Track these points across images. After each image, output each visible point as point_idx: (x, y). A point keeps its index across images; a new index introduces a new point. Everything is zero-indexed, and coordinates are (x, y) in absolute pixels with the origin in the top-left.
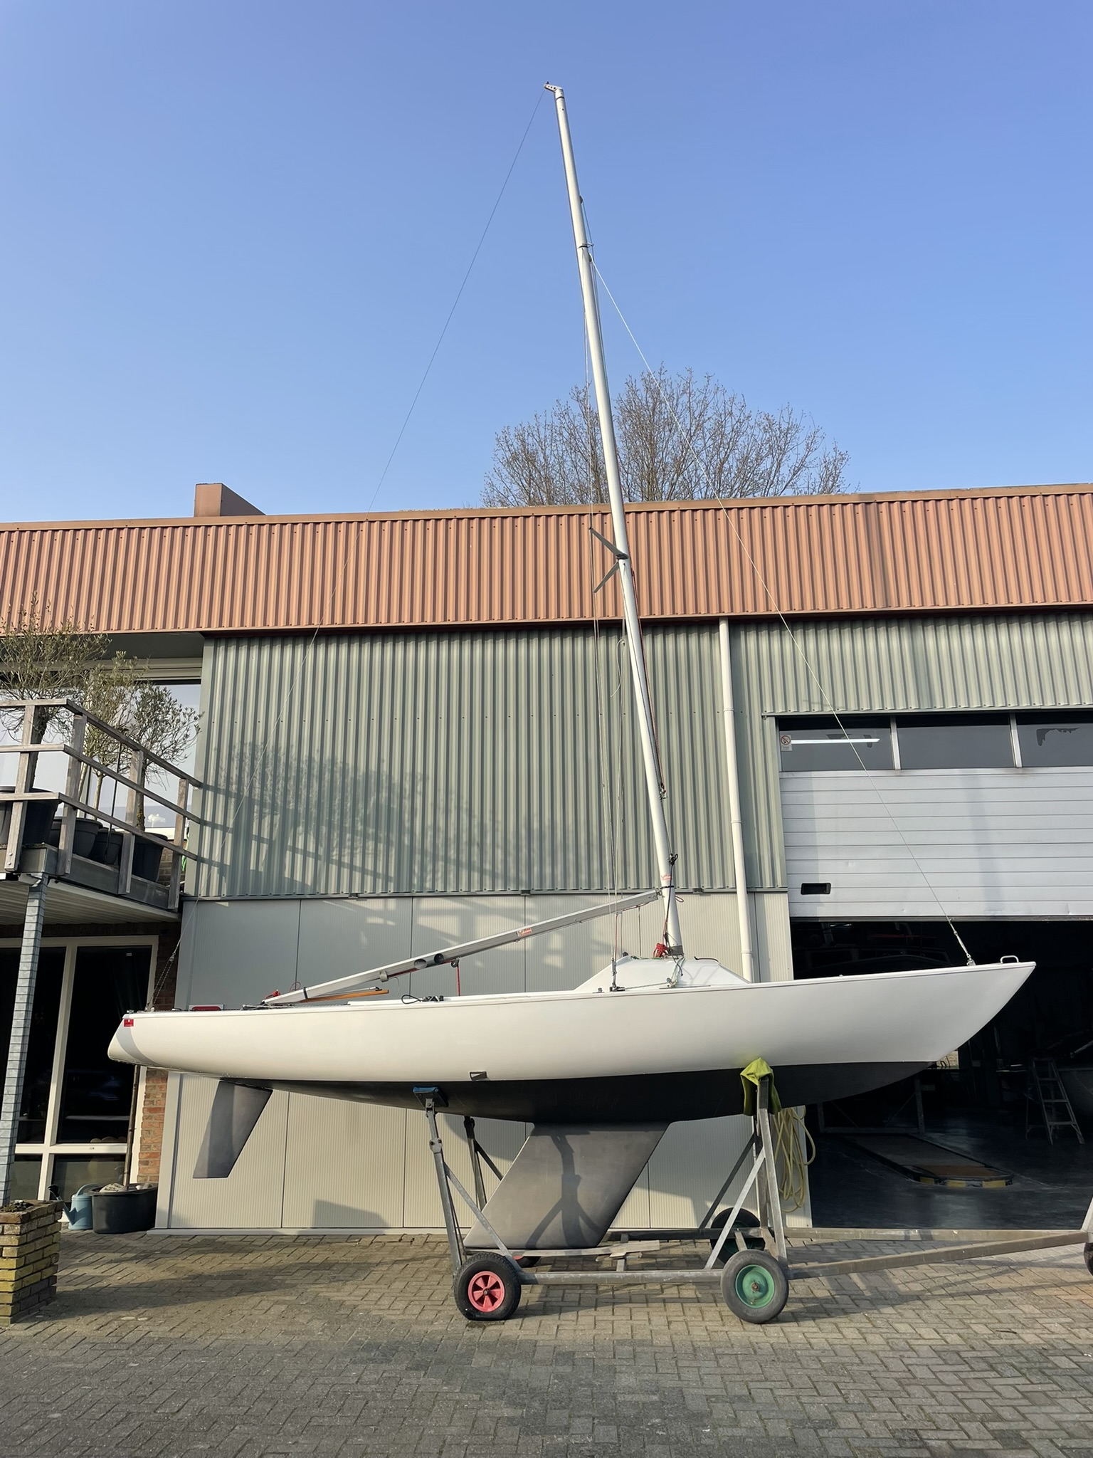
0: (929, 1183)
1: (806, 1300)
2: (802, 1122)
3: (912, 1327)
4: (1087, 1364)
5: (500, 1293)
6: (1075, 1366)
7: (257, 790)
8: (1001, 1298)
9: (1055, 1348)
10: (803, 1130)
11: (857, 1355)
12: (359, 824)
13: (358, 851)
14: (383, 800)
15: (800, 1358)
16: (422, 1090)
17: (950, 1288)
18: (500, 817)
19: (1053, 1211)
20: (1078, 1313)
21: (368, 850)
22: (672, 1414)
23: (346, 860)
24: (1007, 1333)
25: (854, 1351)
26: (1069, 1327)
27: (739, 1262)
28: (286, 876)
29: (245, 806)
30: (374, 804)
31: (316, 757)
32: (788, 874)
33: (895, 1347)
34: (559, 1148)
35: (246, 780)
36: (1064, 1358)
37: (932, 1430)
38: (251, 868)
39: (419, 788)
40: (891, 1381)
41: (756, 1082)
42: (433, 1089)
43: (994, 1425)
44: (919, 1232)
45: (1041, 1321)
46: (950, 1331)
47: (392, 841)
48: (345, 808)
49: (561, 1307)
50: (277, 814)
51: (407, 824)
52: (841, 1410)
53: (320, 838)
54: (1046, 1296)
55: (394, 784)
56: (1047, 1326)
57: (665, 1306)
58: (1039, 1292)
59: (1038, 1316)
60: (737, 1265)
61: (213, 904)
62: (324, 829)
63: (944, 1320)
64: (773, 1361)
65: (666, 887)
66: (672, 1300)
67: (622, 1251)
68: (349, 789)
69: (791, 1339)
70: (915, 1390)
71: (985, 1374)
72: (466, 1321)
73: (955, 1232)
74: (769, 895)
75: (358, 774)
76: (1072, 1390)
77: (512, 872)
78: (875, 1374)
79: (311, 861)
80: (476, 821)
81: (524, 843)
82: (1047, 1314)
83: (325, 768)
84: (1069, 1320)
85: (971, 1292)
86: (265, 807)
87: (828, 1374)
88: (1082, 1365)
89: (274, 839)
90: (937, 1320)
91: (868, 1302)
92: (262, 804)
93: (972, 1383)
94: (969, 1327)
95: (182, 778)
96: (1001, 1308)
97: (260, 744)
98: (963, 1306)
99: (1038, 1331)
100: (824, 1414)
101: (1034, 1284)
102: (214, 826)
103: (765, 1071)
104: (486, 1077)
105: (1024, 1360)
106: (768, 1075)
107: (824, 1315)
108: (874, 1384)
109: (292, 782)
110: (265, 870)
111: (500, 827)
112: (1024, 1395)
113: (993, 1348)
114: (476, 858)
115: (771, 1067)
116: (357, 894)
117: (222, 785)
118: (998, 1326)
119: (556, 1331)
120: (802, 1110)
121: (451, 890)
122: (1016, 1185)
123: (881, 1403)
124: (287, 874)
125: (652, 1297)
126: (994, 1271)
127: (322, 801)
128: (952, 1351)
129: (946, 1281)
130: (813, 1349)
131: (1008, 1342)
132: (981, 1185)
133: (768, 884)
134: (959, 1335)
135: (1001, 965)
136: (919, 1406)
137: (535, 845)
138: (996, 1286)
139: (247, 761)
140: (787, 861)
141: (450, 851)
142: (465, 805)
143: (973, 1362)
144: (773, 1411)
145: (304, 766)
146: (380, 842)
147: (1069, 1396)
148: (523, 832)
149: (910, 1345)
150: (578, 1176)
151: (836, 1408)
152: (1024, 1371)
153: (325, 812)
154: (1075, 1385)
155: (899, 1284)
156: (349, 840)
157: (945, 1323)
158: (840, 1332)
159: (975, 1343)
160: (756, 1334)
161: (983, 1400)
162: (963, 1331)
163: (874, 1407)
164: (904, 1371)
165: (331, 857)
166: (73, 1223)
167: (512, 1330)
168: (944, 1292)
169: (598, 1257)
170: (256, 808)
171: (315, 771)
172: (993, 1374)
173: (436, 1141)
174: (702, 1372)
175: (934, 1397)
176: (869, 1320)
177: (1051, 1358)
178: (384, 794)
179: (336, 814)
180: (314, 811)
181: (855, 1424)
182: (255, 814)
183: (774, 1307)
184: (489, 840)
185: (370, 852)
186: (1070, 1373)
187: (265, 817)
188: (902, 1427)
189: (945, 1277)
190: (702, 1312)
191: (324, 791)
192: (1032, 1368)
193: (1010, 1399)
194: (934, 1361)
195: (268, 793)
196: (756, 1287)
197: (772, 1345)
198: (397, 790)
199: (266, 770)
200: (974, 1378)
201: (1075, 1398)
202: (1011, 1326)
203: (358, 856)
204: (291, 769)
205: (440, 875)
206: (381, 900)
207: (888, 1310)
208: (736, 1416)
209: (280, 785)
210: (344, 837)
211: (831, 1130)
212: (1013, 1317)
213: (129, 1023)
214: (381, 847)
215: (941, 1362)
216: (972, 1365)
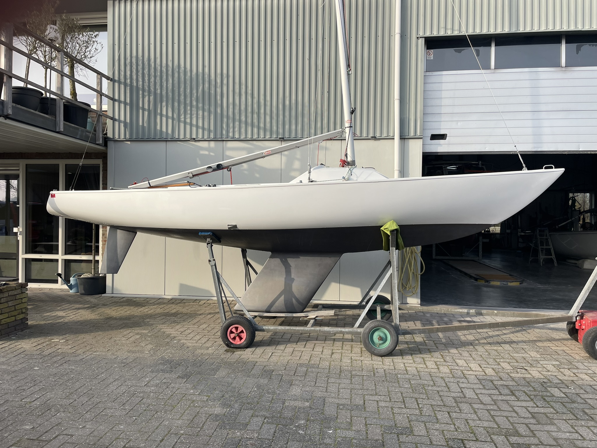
0: (482, 282)
1: (410, 343)
2: (419, 255)
3: (466, 363)
4: (571, 394)
5: (244, 335)
6: (563, 395)
7: (140, 82)
8: (518, 346)
9: (551, 382)
10: (419, 258)
11: (432, 380)
12: (194, 101)
13: (194, 116)
14: (206, 89)
15: (399, 380)
16: (203, 234)
17: (489, 339)
18: (268, 98)
19: (544, 298)
20: (563, 358)
21: (199, 115)
22: (313, 417)
23: (188, 120)
24: (521, 369)
25: (431, 377)
26: (558, 367)
27: (372, 326)
28: (158, 129)
29: (134, 90)
30: (201, 90)
31: (170, 64)
32: (423, 129)
33: (455, 375)
34: (284, 265)
35: (134, 77)
36: (556, 389)
37: (473, 440)
38: (140, 124)
39: (225, 81)
40: (451, 399)
41: (389, 233)
42: (209, 233)
43: (514, 439)
44: (475, 311)
45: (541, 362)
46: (488, 366)
47: (212, 111)
48: (186, 92)
49: (279, 342)
50: (151, 96)
51: (219, 102)
52: (417, 420)
53: (174, 109)
54: (544, 347)
55: (212, 80)
56: (545, 366)
57: (334, 343)
58: (540, 344)
59: (539, 359)
60: (370, 327)
61: (122, 143)
62: (176, 104)
63: (485, 359)
64: (383, 381)
65: (348, 127)
66: (338, 340)
67: (314, 315)
68: (188, 82)
69: (396, 367)
70: (465, 407)
71: (508, 398)
72: (226, 348)
73: (495, 312)
74: (412, 140)
75: (192, 74)
76: (563, 413)
77: (275, 128)
78: (441, 393)
79: (170, 121)
80: (256, 100)
81: (281, 113)
82: (544, 358)
83: (175, 70)
84: (558, 363)
85: (501, 342)
86: (145, 92)
87: (413, 392)
88: (568, 395)
89: (151, 109)
90: (481, 359)
91: (443, 345)
92: (143, 91)
93: (500, 403)
94: (499, 364)
95: (98, 74)
96: (517, 353)
97: (140, 57)
98: (496, 350)
99: (540, 369)
100: (405, 424)
101: (536, 339)
102: (120, 102)
103: (395, 227)
104: (237, 228)
105: (532, 389)
106: (396, 230)
107: (418, 352)
108: (440, 401)
109: (158, 78)
110: (147, 125)
111: (268, 103)
112: (533, 416)
113: (513, 379)
114: (255, 121)
115: (398, 225)
116: (194, 139)
117: (122, 80)
118: (516, 364)
119: (269, 356)
120: (420, 248)
121: (243, 137)
122: (525, 285)
123: (443, 416)
124: (158, 127)
125: (329, 337)
126: (513, 330)
127: (174, 89)
128: (488, 380)
129: (487, 335)
130: (408, 374)
131: (522, 376)
132: (507, 284)
133: (412, 134)
134: (493, 369)
135: (543, 170)
136: (466, 420)
137: (287, 114)
138: (515, 339)
139: (134, 66)
140: (424, 122)
141: (242, 117)
142: (249, 92)
143: (501, 388)
144: (374, 418)
145: (164, 69)
146: (205, 111)
147: (561, 418)
148: (281, 106)
149: (464, 375)
150: (293, 278)
151: (414, 418)
152: (532, 397)
153: (176, 95)
154: (565, 410)
155: (462, 335)
156: (189, 110)
157: (485, 361)
158: (425, 364)
159: (502, 375)
160: (377, 363)
161: (507, 417)
162: (495, 366)
163: (437, 419)
164: (459, 392)
165: (180, 119)
166: (71, 290)
167: (247, 354)
168: (486, 342)
169: (302, 318)
170: (141, 92)
171: (170, 72)
172: (513, 398)
173: (212, 259)
174: (341, 386)
175: (475, 412)
176: (442, 357)
177: (549, 389)
178: (207, 85)
179: (182, 96)
180: (170, 94)
181: (423, 432)
182: (140, 96)
183: (389, 349)
184: (262, 111)
185: (200, 116)
186: (560, 401)
187: (145, 97)
188: (454, 437)
189: (487, 332)
190: (352, 347)
191: (175, 83)
192: (537, 396)
193: (524, 418)
194: (477, 386)
195: (146, 84)
196: (380, 339)
197: (385, 370)
198: (213, 83)
199: (144, 71)
200: (501, 400)
201: (565, 420)
202: (524, 365)
203: (194, 119)
204: (157, 71)
205: (237, 129)
206: (207, 142)
207: (453, 351)
208: (351, 421)
209: (152, 80)
210: (186, 109)
211: (439, 257)
212: (525, 359)
213: (53, 196)
214: (206, 114)
215: (481, 387)
216: (500, 391)
